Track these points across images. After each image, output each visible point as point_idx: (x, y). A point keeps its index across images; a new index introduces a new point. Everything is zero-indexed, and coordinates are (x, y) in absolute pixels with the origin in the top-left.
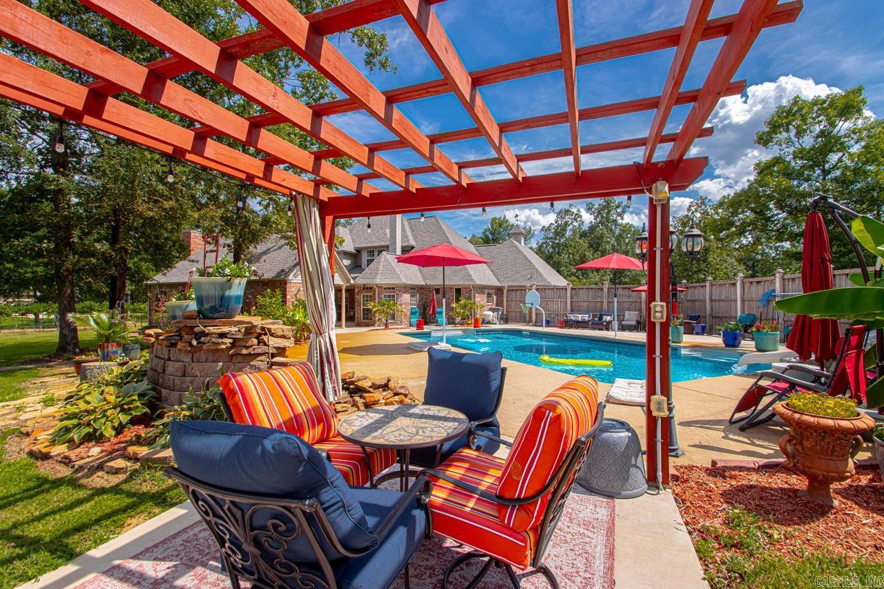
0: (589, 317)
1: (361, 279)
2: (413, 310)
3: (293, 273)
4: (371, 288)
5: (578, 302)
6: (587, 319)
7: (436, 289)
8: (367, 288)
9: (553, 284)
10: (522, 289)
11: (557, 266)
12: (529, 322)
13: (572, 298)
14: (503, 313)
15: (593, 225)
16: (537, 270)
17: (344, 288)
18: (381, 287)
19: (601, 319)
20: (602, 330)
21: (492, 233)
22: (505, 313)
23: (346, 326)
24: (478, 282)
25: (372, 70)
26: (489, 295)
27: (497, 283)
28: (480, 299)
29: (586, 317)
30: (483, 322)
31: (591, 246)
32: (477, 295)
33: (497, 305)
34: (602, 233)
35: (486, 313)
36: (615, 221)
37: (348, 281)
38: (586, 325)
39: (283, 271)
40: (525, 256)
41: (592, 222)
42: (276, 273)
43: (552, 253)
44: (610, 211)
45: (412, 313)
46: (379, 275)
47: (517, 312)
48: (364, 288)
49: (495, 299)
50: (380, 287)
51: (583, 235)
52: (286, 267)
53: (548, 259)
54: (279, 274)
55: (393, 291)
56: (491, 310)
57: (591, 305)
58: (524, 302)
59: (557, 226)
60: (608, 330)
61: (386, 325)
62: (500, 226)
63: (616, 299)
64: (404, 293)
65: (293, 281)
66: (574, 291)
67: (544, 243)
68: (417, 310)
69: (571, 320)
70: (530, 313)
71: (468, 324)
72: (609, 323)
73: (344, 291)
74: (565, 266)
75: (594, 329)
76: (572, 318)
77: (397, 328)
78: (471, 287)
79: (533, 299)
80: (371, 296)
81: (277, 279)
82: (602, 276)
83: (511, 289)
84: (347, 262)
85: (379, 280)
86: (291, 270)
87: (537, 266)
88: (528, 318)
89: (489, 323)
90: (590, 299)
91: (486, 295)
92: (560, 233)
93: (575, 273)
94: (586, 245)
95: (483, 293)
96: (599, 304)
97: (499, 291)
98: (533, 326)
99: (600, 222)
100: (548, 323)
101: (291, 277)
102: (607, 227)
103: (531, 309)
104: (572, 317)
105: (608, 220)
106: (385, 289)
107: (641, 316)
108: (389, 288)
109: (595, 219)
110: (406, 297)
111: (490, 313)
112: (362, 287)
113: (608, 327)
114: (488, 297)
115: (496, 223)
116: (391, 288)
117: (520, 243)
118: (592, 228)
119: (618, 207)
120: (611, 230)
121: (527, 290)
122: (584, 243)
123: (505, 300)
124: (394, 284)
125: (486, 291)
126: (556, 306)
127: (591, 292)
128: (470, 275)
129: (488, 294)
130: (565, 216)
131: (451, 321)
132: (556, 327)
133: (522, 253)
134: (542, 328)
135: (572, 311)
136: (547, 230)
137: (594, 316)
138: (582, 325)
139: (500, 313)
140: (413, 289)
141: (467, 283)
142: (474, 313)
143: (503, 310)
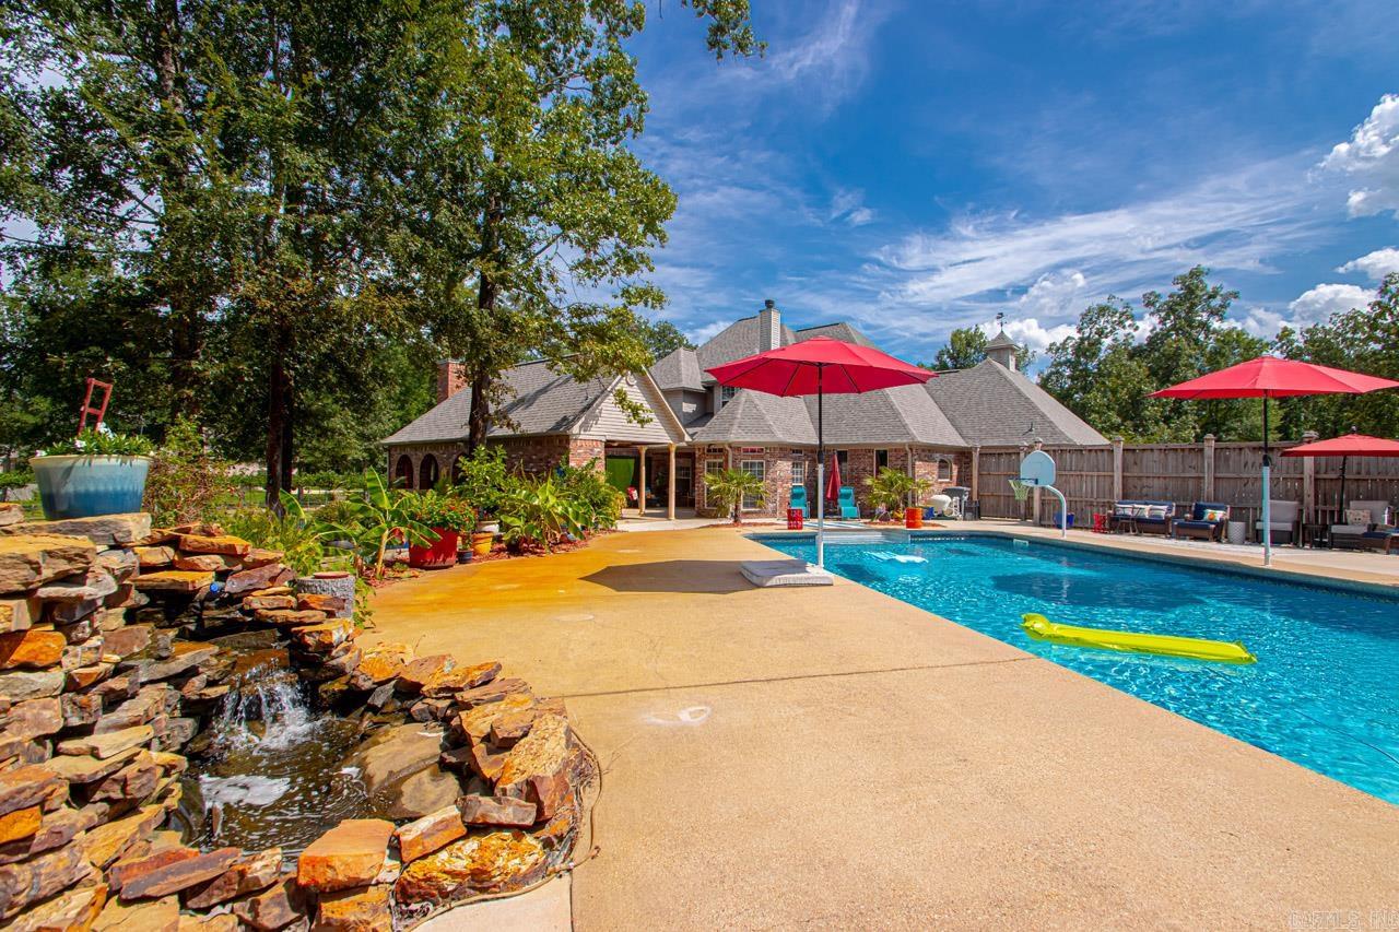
0: (1170, 510)
1: (703, 435)
2: (796, 491)
3: (580, 422)
4: (721, 450)
5: (1140, 478)
6: (1163, 514)
7: (840, 453)
8: (716, 450)
9: (1079, 442)
10: (1013, 453)
11: (1081, 411)
12: (1025, 515)
13: (1124, 469)
14: (970, 498)
15: (1157, 334)
16: (1043, 416)
17: (673, 450)
18: (738, 449)
19: (1199, 513)
20: (1206, 540)
21: (951, 357)
22: (975, 498)
23: (678, 516)
24: (922, 439)
25: (720, 56)
26: (943, 465)
27: (961, 443)
28: (925, 471)
29: (1162, 511)
30: (930, 514)
31: (1153, 373)
32: (917, 463)
33: (959, 483)
34: (1178, 348)
35: (935, 497)
36: (1204, 326)
37: (681, 437)
38: (1162, 527)
39: (565, 419)
40: (1017, 390)
41: (1154, 329)
42: (553, 424)
43: (1070, 388)
44: (1193, 305)
45: (794, 496)
46: (735, 427)
47: (999, 496)
48: (709, 451)
49: (955, 473)
50: (736, 448)
51: (1136, 353)
52: (570, 413)
53: (1064, 398)
54: (559, 424)
55: (761, 456)
56: (947, 492)
57: (1171, 484)
58: (1017, 477)
59: (1082, 339)
60: (1219, 541)
61: (736, 518)
62: (969, 344)
63: (1266, 471)
64: (780, 458)
65: (581, 437)
66: (1130, 456)
67: (1052, 373)
68: (803, 490)
69: (1126, 517)
70: (1030, 498)
71: (898, 519)
72: (1221, 525)
73: (673, 455)
74: (1098, 412)
75: (1180, 537)
76: (1128, 512)
77: (755, 524)
78: (907, 449)
79: (1037, 471)
80: (720, 465)
81: (554, 433)
82: (1177, 430)
83: (987, 453)
84: (689, 408)
85: (736, 436)
86: (577, 418)
87: (1043, 410)
88: (1022, 511)
89: (941, 516)
90: (1171, 472)
91: (937, 464)
92: (1088, 350)
93: (1119, 425)
94: (1143, 372)
95: (929, 459)
96: (1191, 484)
97: (963, 456)
98: (1035, 525)
99: (1174, 327)
100: (1072, 523)
101: (575, 429)
102: (1189, 337)
103: (1031, 491)
104: (1127, 510)
105: (1190, 323)
106: (746, 451)
107: (1301, 511)
108: (753, 451)
109: (1163, 322)
110: (784, 467)
111: (946, 498)
112: (706, 447)
113: (1218, 533)
114: (940, 467)
115: (960, 339)
116: (755, 451)
117: (1008, 368)
118: (1155, 341)
119: (1212, 296)
120: (1196, 341)
121: (1022, 455)
122: (1140, 368)
123: (975, 473)
124: (760, 444)
125: (938, 456)
126: (1088, 487)
127: (1171, 455)
128: (905, 426)
129: (942, 461)
130: (1098, 318)
131: (867, 512)
132: (1087, 528)
133: (1011, 384)
134: (1060, 531)
135: (1126, 497)
136: (1058, 349)
137: (1181, 509)
138: (1152, 526)
139: (965, 498)
140: (797, 452)
141: (898, 441)
142: (913, 497)
143: (971, 493)
